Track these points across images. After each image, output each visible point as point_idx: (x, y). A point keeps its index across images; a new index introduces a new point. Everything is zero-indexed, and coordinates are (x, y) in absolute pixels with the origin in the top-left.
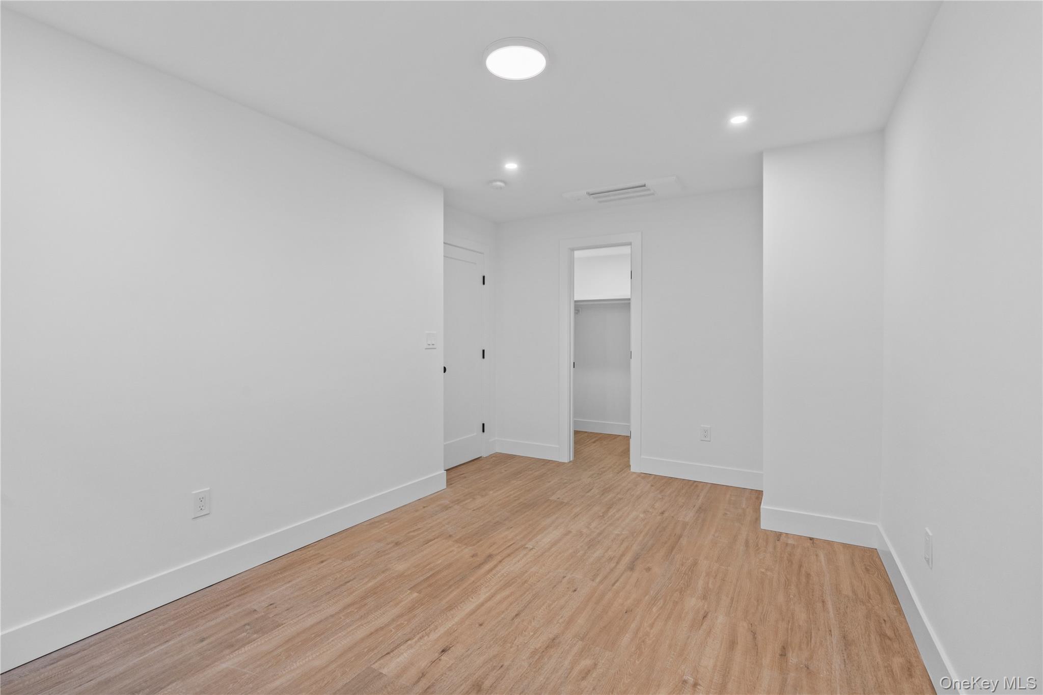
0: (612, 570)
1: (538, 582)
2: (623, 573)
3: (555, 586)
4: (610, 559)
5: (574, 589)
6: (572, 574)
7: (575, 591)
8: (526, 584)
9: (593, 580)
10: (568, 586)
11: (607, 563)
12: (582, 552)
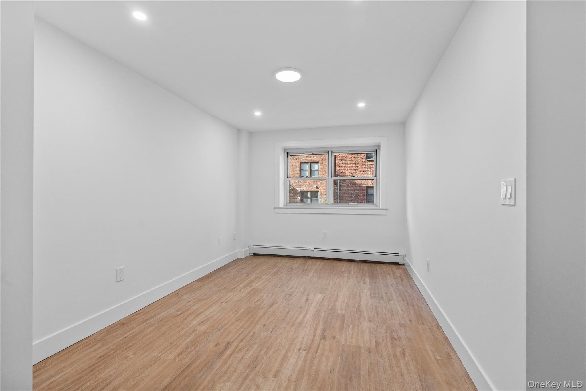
0: (242, 341)
1: (285, 327)
2: (235, 340)
3: (275, 326)
4: (242, 350)
5: (265, 326)
6: (267, 335)
7: (264, 325)
8: (291, 325)
9: (255, 332)
10: (269, 327)
11: (244, 345)
12: (262, 353)
